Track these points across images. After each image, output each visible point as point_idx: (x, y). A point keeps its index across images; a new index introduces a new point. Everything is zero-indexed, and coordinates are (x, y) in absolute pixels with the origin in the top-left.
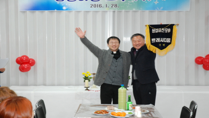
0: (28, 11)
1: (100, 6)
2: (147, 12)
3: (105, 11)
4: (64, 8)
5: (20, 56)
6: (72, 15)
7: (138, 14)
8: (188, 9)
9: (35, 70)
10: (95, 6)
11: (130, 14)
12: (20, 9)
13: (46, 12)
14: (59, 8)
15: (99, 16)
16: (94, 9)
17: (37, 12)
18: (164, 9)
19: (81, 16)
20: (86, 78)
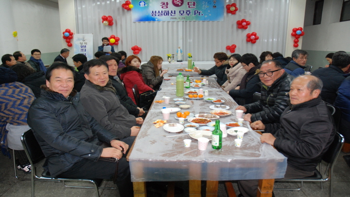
0: (137, 23)
1: (176, 18)
2: (201, 22)
3: (178, 21)
4: (156, 20)
5: (133, 46)
6: (161, 23)
7: (196, 23)
8: (223, 20)
9: (141, 53)
10: (173, 18)
11: (192, 22)
12: (133, 21)
13: (147, 22)
14: (154, 20)
15: (175, 24)
16: (172, 20)
17: (142, 22)
18: (210, 20)
19: (165, 24)
20: (169, 57)
